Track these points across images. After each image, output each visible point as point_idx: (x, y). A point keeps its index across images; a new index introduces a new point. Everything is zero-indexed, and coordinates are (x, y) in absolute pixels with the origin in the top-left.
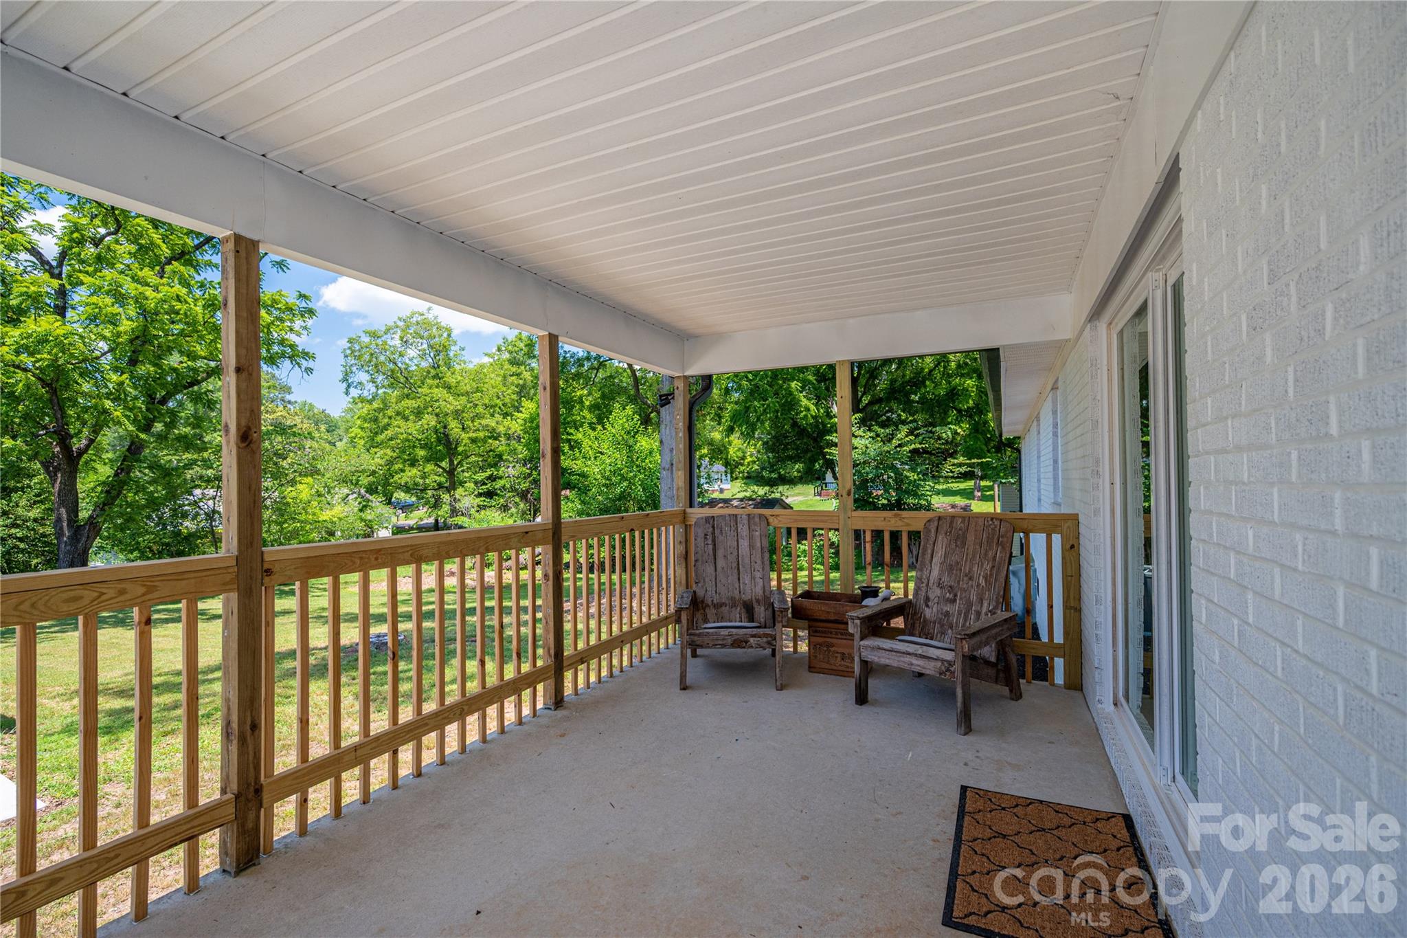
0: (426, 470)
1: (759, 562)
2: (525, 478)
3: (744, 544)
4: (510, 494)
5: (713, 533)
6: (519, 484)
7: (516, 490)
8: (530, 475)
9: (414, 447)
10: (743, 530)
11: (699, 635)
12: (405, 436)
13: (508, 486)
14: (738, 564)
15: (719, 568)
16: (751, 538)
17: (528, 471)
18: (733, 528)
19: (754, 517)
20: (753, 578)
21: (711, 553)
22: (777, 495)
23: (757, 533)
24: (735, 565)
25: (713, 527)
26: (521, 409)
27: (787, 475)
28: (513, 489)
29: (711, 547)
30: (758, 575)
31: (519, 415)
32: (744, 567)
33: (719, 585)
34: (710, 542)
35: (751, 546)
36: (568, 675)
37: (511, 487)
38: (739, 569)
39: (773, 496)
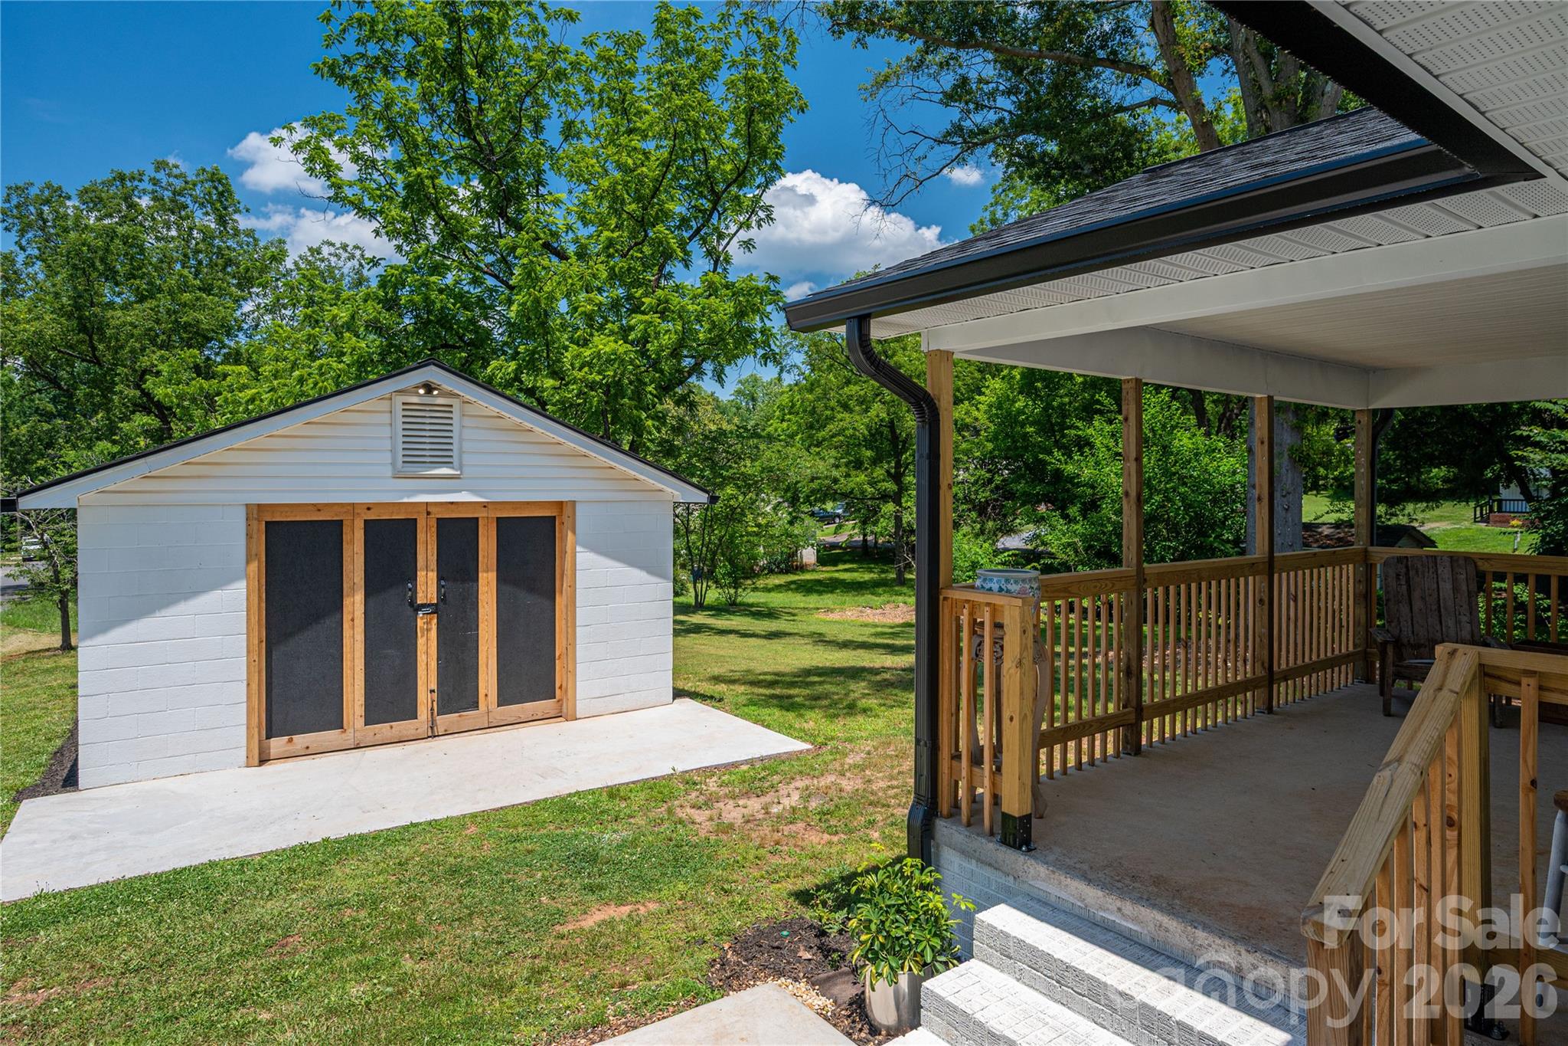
0: (875, 475)
1: (1466, 606)
2: (984, 485)
3: (1446, 587)
4: (965, 507)
5: (1407, 574)
6: (976, 493)
7: (972, 501)
8: (990, 481)
9: (860, 444)
10: (1445, 572)
11: (1407, 667)
12: (851, 431)
13: (961, 495)
14: (1439, 606)
15: (1415, 608)
16: (1455, 581)
17: (988, 475)
18: (1431, 570)
19: (1457, 560)
20: (1458, 622)
21: (1405, 593)
22: (1403, 520)
23: (1463, 577)
24: (1434, 607)
25: (1407, 567)
26: (983, 390)
27: (1422, 486)
28: (967, 500)
29: (1404, 587)
30: (1464, 619)
31: (982, 398)
32: (1446, 609)
33: (1416, 626)
34: (1403, 582)
35: (1455, 589)
36: (1275, 686)
37: (965, 498)
38: (1440, 611)
39: (1394, 521)
